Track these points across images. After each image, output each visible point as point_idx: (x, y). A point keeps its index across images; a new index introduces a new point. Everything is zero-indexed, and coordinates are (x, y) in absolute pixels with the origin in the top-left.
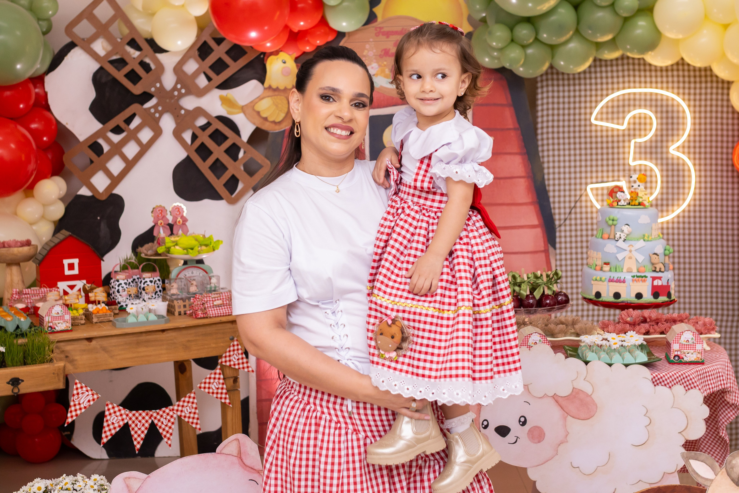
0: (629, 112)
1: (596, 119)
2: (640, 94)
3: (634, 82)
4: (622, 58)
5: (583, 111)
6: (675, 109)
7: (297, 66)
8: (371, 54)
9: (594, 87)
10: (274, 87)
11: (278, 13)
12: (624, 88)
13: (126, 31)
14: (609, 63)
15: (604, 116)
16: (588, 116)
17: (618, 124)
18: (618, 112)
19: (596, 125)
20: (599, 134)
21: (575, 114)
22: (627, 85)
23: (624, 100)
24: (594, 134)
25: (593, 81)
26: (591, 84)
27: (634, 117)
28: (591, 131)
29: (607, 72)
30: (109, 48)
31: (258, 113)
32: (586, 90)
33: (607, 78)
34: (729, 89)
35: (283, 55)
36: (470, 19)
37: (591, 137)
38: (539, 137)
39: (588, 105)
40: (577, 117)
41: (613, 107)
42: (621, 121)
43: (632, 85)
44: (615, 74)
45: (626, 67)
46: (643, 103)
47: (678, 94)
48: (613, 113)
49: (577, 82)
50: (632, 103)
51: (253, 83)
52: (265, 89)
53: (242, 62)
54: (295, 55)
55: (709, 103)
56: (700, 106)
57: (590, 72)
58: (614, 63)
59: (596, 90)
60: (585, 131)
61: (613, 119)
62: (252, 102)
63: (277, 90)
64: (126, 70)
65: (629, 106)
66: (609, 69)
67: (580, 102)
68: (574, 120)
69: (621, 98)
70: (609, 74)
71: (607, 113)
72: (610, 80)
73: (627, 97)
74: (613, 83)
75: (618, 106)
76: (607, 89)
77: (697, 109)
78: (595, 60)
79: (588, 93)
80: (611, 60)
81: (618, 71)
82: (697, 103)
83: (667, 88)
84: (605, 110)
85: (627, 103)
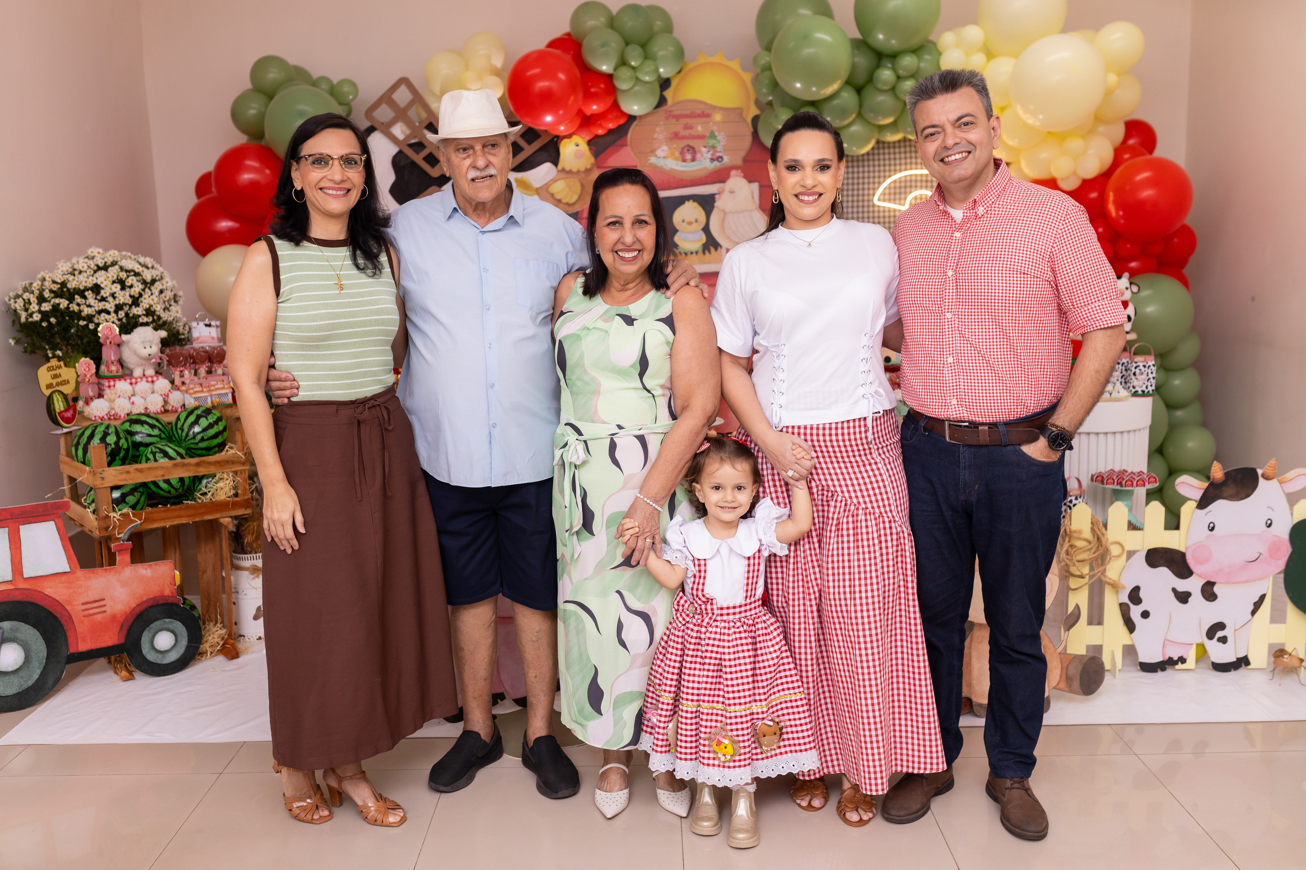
0: (911, 192)
1: (879, 200)
2: (922, 175)
3: (916, 163)
4: (905, 140)
5: (866, 192)
7: (590, 149)
8: (661, 137)
9: (877, 169)
10: (567, 168)
11: (572, 98)
12: (906, 170)
13: (424, 115)
14: (892, 145)
15: (887, 197)
16: (871, 197)
17: (900, 204)
18: (900, 193)
19: (879, 206)
20: (881, 214)
21: (858, 195)
22: (908, 166)
23: (906, 181)
24: (876, 214)
25: (876, 163)
26: (874, 166)
28: (874, 212)
29: (889, 154)
30: (408, 132)
31: (552, 195)
32: (869, 172)
33: (890, 159)
35: (576, 139)
36: (758, 103)
39: (871, 186)
40: (861, 198)
41: (895, 188)
42: (902, 202)
43: (914, 166)
44: (897, 156)
45: (908, 149)
46: (924, 184)
48: (895, 194)
49: (861, 164)
50: (913, 184)
51: (547, 167)
52: (559, 171)
53: (536, 145)
54: (588, 138)
57: (873, 154)
58: (897, 145)
59: (879, 171)
60: (868, 212)
61: (895, 199)
62: (546, 184)
63: (570, 172)
64: (425, 153)
65: (911, 187)
66: (892, 150)
67: (863, 183)
68: (858, 201)
69: (903, 179)
70: (892, 156)
71: (890, 194)
72: (892, 162)
73: (908, 178)
74: (895, 165)
75: (900, 187)
76: (890, 171)
78: (878, 142)
79: (871, 175)
80: (894, 143)
81: (900, 153)
84: (887, 191)
85: (908, 184)
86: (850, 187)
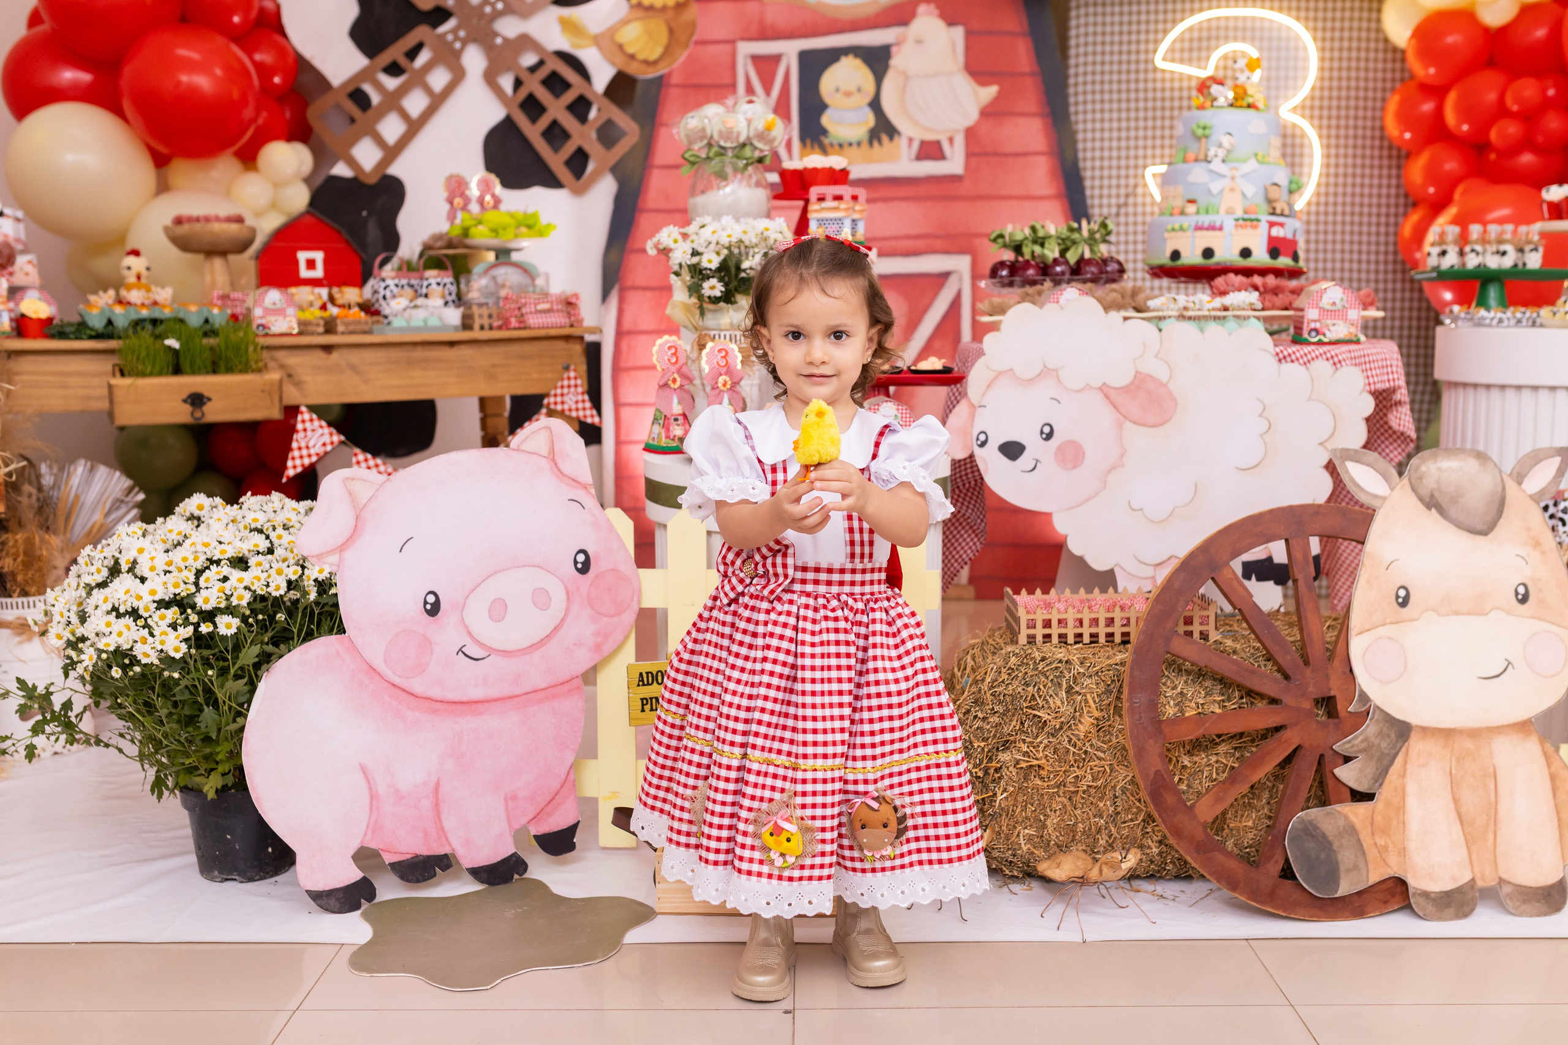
0: (1217, 47)
1: (1164, 59)
2: (1236, 18)
5: (1142, 47)
6: (1292, 44)
9: (1161, 7)
10: (646, 3)
12: (1210, 8)
15: (1177, 55)
16: (1150, 56)
17: (1199, 67)
18: (1200, 49)
19: (1163, 71)
20: (1168, 85)
21: (1129, 53)
22: (1215, 3)
23: (1209, 29)
24: (1159, 85)
26: (1156, 2)
27: (1225, 57)
28: (1154, 80)
31: (622, 47)
32: (1148, 12)
34: (1379, 11)
37: (1154, 90)
38: (1071, 90)
39: (1151, 37)
40: (1133, 57)
41: (1191, 40)
42: (1203, 62)
43: (1223, 3)
46: (1240, 34)
47: (1298, 19)
48: (1191, 50)
50: (1222, 33)
52: (633, 7)
55: (1346, 34)
56: (1332, 39)
59: (1166, 11)
60: (1146, 81)
61: (1191, 59)
62: (610, 29)
63: (650, 8)
65: (1218, 38)
67: (1138, 32)
68: (1129, 62)
69: (1205, 25)
71: (1182, 50)
73: (1214, 24)
74: (1192, 1)
75: (1200, 39)
76: (1183, 11)
77: (1328, 44)
79: (1152, 17)
82: (1328, 34)
83: (1280, 10)
84: (1178, 46)
85: (1214, 33)
86: (1116, 38)
